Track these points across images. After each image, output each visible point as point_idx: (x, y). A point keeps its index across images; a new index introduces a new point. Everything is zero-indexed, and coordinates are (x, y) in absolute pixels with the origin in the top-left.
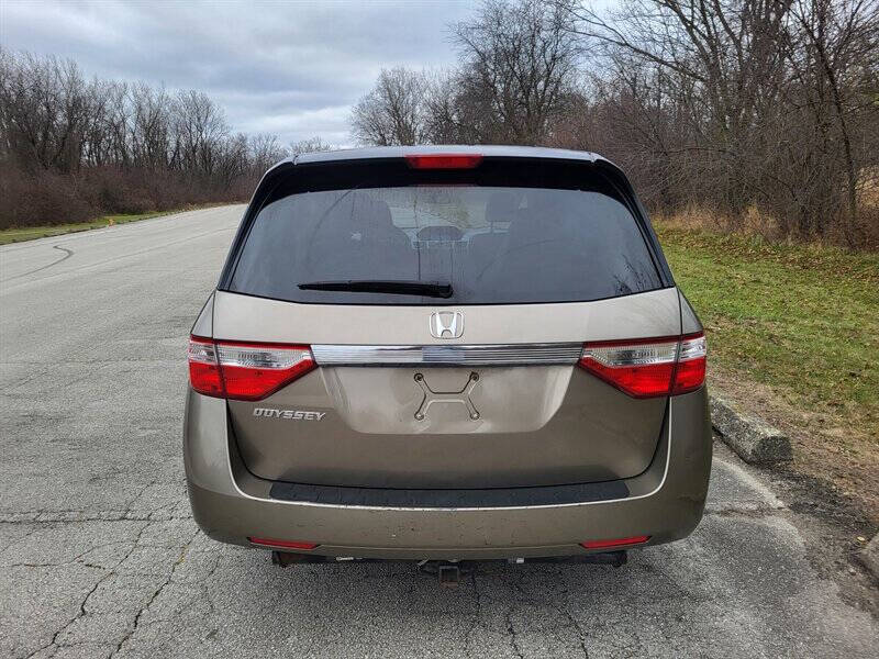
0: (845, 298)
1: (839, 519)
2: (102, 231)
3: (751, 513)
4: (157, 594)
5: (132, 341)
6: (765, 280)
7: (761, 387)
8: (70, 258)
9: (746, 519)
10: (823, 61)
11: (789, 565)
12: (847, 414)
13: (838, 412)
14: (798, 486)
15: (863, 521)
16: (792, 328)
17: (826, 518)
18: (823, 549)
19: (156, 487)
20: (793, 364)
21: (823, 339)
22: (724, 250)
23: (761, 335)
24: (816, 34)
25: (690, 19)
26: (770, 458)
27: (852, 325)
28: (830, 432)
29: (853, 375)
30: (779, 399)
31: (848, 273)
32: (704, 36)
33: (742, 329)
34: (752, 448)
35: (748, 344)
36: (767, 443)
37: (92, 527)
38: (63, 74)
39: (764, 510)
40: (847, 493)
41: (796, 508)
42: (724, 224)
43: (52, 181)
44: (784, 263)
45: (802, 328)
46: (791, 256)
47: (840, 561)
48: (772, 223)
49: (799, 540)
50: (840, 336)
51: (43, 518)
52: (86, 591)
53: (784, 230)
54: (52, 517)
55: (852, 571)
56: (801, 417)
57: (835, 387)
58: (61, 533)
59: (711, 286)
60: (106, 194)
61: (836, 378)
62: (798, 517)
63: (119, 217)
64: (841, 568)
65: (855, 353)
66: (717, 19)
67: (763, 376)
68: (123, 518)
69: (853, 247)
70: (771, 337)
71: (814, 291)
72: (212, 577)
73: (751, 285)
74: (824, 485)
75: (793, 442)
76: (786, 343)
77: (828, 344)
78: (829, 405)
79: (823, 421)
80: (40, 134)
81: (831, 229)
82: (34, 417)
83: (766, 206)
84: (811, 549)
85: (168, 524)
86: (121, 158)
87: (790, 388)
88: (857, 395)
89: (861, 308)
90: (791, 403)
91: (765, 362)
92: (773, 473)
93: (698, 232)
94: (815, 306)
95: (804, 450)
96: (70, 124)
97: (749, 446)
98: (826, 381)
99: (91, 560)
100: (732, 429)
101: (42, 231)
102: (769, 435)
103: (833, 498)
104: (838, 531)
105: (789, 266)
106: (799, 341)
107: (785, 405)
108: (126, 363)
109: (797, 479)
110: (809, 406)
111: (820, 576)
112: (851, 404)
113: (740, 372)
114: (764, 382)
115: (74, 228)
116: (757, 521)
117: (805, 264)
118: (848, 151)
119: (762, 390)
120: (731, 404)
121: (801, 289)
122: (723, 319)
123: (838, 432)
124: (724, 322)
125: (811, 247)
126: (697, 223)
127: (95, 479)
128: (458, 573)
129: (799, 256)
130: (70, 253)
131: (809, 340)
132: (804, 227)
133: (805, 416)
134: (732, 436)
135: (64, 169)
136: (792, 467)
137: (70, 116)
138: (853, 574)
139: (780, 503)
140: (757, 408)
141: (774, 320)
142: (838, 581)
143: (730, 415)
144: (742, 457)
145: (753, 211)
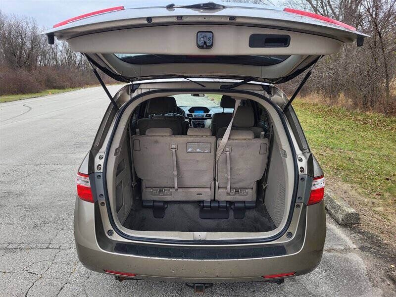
0: (384, 139)
1: (382, 255)
2: (46, 98)
3: (341, 251)
4: (62, 289)
5: (57, 155)
6: (347, 129)
7: (345, 185)
8: (30, 111)
9: (338, 254)
10: (377, 29)
11: (359, 279)
12: (385, 200)
13: (381, 198)
14: (363, 237)
15: (393, 256)
16: (359, 154)
17: (376, 254)
18: (375, 271)
19: (63, 231)
20: (360, 173)
21: (374, 160)
22: (328, 113)
23: (345, 158)
24: (374, 16)
25: (316, 6)
26: (350, 223)
27: (387, 154)
28: (377, 209)
29: (388, 179)
30: (354, 191)
31: (385, 127)
32: (322, 14)
33: (336, 154)
34: (341, 217)
35: (339, 163)
36: (349, 216)
37: (32, 252)
38: (29, 25)
39: (347, 250)
40: (385, 242)
41: (362, 249)
42: (328, 101)
43: (23, 74)
44: (355, 121)
45: (364, 155)
46: (359, 118)
47: (383, 277)
48: (350, 102)
49: (364, 266)
50: (381, 159)
51: (10, 247)
52: (29, 287)
53: (355, 105)
54: (14, 246)
55: (388, 283)
56: (364, 201)
57: (379, 185)
58: (18, 255)
59: (322, 132)
60: (48, 80)
61: (380, 181)
62: (363, 253)
63: (54, 91)
64: (384, 281)
65: (389, 168)
66: (328, 7)
67: (346, 179)
68: (47, 248)
69: (387, 114)
70: (350, 158)
71: (369, 135)
72: (88, 280)
73: (341, 132)
74: (375, 237)
75: (361, 214)
76: (357, 162)
77: (376, 163)
78: (377, 195)
79: (374, 203)
80: (18, 52)
81: (377, 105)
82: (9, 193)
83: (348, 94)
84: (369, 271)
85: (68, 251)
86: (55, 63)
87: (359, 186)
88: (390, 190)
89: (391, 145)
90: (359, 194)
91: (347, 172)
92: (351, 230)
93: (317, 105)
94: (369, 143)
95: (366, 218)
96: (32, 47)
97: (340, 217)
98: (375, 182)
99: (31, 270)
100: (332, 207)
101: (18, 96)
102: (350, 212)
103: (379, 244)
104: (382, 262)
105: (358, 122)
106: (363, 161)
107: (356, 194)
108: (53, 166)
109: (362, 233)
110: (367, 195)
111: (373, 285)
112: (387, 194)
113: (336, 177)
114: (346, 182)
115: (33, 95)
116: (344, 255)
117: (365, 122)
118: (386, 70)
119: (346, 186)
120: (332, 195)
121: (363, 134)
122: (328, 149)
123: (381, 209)
124: (328, 151)
125: (368, 113)
126: (316, 101)
127: (36, 226)
128: (204, 288)
129: (362, 117)
130: (31, 108)
131: (367, 161)
132: (365, 104)
133: (366, 200)
134: (332, 211)
135: (29, 68)
136: (360, 227)
137: (32, 44)
138: (389, 285)
139: (355, 246)
140: (343, 196)
141: (351, 150)
142: (381, 288)
143: (332, 201)
144: (337, 221)
145: (342, 95)
